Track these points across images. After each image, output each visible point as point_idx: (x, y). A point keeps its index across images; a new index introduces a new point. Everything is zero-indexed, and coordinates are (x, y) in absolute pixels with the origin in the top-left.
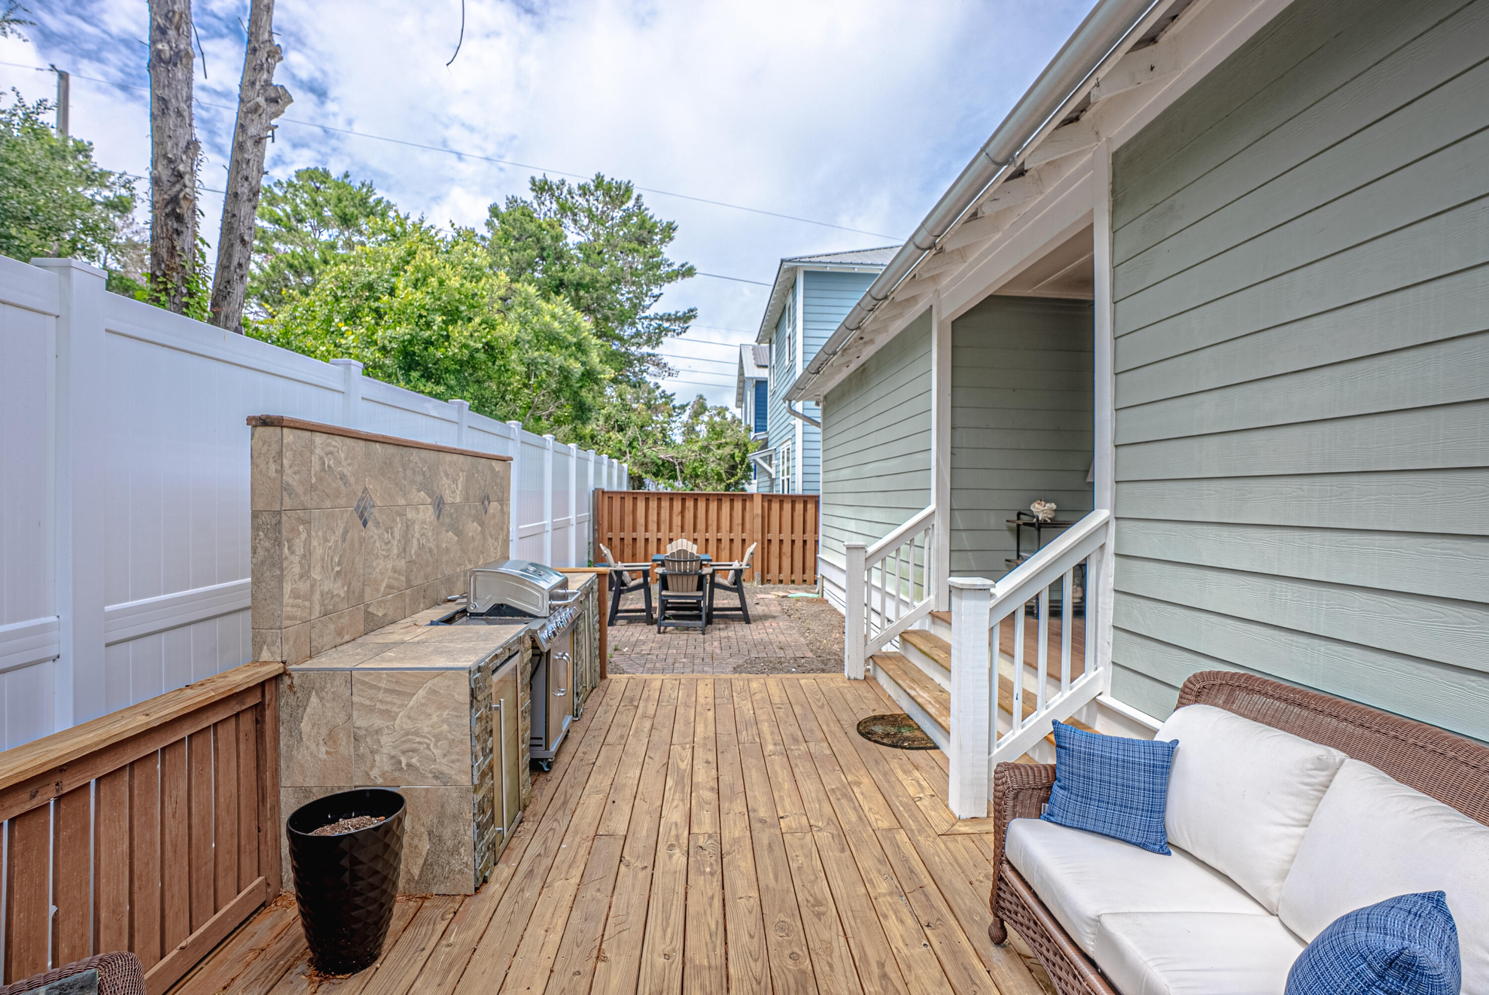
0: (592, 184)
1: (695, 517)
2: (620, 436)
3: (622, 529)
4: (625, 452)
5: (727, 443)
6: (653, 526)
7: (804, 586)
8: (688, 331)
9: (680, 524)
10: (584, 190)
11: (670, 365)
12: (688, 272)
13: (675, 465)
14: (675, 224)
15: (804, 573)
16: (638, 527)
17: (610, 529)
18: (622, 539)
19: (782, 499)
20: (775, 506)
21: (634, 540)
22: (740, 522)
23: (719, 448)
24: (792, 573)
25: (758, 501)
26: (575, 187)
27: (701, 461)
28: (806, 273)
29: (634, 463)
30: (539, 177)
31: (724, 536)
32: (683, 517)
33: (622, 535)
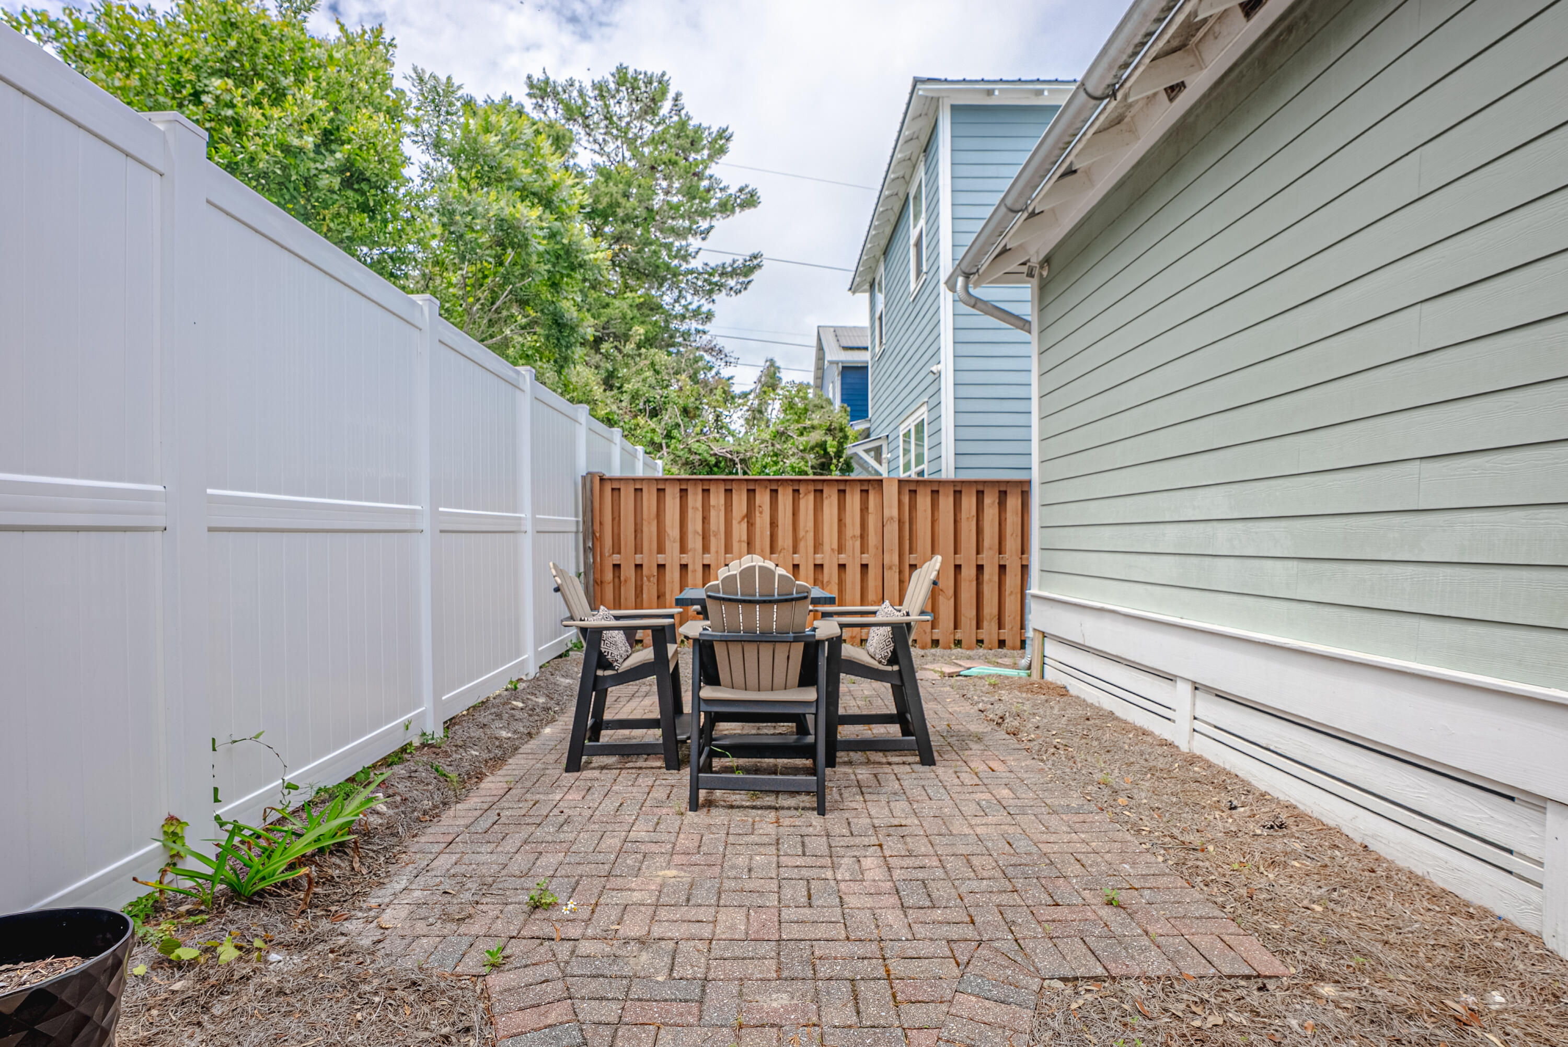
0: (611, 79)
1: (774, 524)
2: (653, 424)
3: (638, 549)
4: (661, 445)
5: (813, 428)
6: (695, 542)
7: (981, 651)
8: (750, 287)
9: (745, 537)
10: (601, 89)
11: (726, 350)
12: (750, 200)
13: (735, 464)
14: (730, 131)
15: (979, 626)
16: (668, 545)
17: (616, 549)
18: (639, 567)
19: (936, 488)
20: (924, 501)
21: (661, 567)
22: (858, 532)
23: (802, 434)
24: (956, 627)
25: (891, 492)
26: (587, 85)
27: (776, 455)
28: (954, 108)
29: (674, 461)
30: (538, 75)
31: (830, 561)
32: (751, 525)
33: (638, 559)
